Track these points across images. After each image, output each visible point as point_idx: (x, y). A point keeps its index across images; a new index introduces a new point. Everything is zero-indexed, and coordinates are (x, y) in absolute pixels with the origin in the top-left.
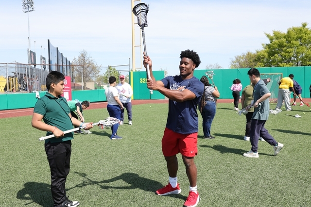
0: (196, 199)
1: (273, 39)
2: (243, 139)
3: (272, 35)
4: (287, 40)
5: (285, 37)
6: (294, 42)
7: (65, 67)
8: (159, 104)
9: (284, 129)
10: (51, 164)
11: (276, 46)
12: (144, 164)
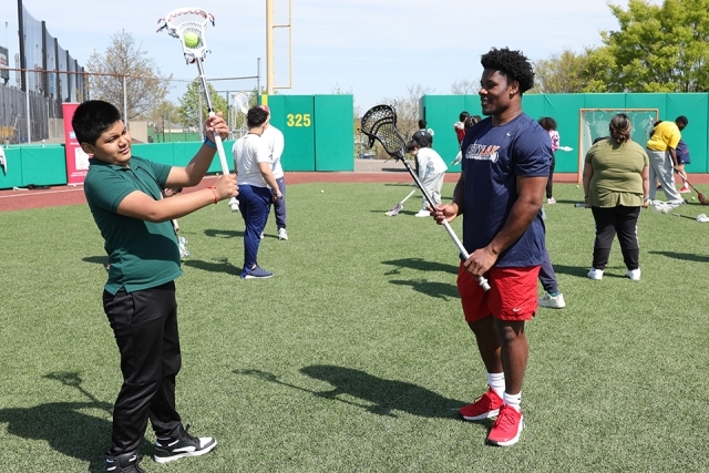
0: (515, 424)
1: (628, 21)
2: (587, 276)
3: (626, 9)
4: (662, 24)
5: (658, 16)
6: (681, 29)
7: (64, 78)
8: (342, 184)
9: (679, 251)
10: (125, 350)
11: (635, 38)
12: (353, 342)
